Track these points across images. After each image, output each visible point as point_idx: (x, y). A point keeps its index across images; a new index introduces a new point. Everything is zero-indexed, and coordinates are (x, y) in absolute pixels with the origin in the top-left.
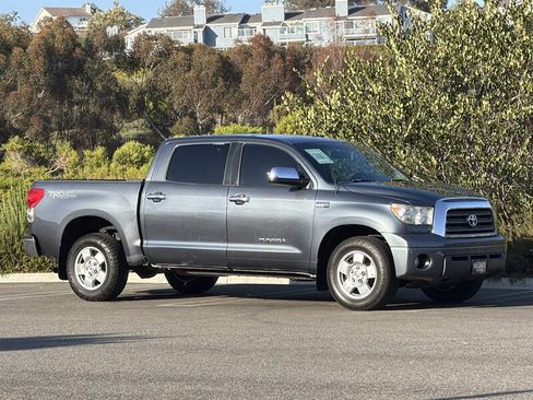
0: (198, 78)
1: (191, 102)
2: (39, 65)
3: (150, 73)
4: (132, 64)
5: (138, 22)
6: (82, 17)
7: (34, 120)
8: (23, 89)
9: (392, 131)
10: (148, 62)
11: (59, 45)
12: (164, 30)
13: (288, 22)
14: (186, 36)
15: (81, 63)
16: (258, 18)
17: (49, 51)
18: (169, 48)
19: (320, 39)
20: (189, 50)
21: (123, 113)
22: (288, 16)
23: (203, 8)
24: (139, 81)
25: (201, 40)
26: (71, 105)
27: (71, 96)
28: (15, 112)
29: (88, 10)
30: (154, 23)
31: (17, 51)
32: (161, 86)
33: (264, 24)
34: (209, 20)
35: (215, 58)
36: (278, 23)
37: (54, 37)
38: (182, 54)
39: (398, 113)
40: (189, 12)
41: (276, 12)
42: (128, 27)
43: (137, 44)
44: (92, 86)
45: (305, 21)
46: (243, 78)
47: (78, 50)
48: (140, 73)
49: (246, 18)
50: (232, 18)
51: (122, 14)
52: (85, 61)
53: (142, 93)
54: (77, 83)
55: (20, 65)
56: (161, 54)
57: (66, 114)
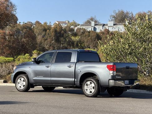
0: (91, 39)
1: (89, 45)
2: (53, 34)
3: (80, 37)
4: (75, 35)
5: (79, 25)
6: (66, 23)
7: (51, 47)
8: (49, 40)
9: (125, 51)
10: (79, 35)
11: (58, 30)
12: (84, 27)
13: (114, 26)
14: (89, 29)
15: (63, 34)
16: (107, 25)
17: (55, 31)
18: (84, 31)
19: (121, 30)
20: (89, 32)
21: (73, 47)
22: (114, 25)
23: (94, 22)
24: (77, 39)
25: (93, 30)
26: (60, 44)
27: (61, 42)
28: (46, 45)
29: (67, 22)
30: (82, 25)
31: (48, 31)
32: (82, 40)
33: (108, 26)
34: (95, 25)
35: (95, 34)
36: (112, 26)
37: (57, 28)
38: (87, 33)
39: (127, 47)
40: (90, 23)
41: (111, 23)
42: (76, 26)
43: (77, 30)
44: (66, 40)
45: (118, 26)
46: (102, 39)
47: (62, 31)
48: (77, 37)
49: (104, 25)
50: (101, 25)
51: (75, 23)
52: (64, 34)
53: (77, 42)
54: (62, 39)
55: (49, 34)
56: (82, 33)
57: (59, 46)
